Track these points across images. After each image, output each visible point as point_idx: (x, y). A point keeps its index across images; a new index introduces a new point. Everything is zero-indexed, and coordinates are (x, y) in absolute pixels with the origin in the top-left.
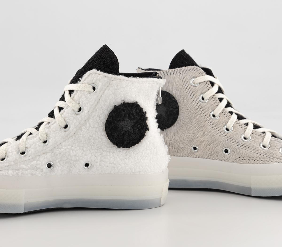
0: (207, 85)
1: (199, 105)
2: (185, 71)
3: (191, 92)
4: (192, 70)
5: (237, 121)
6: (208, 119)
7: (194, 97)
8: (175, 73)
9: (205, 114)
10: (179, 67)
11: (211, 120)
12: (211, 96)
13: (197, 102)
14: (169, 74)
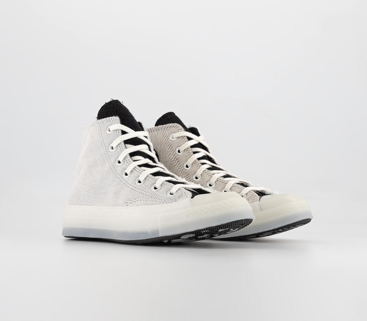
0: (183, 139)
1: (174, 157)
2: (166, 128)
3: (169, 146)
4: (173, 127)
5: (206, 170)
6: (182, 169)
7: (171, 150)
8: (157, 130)
9: (179, 165)
10: (161, 125)
11: (184, 170)
12: (186, 148)
13: (173, 154)
14: (153, 131)
